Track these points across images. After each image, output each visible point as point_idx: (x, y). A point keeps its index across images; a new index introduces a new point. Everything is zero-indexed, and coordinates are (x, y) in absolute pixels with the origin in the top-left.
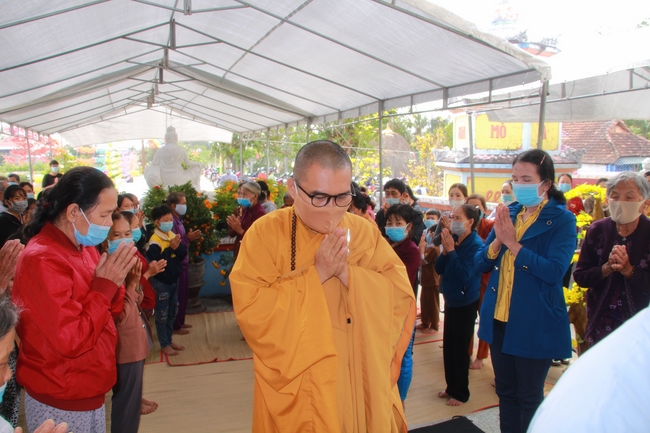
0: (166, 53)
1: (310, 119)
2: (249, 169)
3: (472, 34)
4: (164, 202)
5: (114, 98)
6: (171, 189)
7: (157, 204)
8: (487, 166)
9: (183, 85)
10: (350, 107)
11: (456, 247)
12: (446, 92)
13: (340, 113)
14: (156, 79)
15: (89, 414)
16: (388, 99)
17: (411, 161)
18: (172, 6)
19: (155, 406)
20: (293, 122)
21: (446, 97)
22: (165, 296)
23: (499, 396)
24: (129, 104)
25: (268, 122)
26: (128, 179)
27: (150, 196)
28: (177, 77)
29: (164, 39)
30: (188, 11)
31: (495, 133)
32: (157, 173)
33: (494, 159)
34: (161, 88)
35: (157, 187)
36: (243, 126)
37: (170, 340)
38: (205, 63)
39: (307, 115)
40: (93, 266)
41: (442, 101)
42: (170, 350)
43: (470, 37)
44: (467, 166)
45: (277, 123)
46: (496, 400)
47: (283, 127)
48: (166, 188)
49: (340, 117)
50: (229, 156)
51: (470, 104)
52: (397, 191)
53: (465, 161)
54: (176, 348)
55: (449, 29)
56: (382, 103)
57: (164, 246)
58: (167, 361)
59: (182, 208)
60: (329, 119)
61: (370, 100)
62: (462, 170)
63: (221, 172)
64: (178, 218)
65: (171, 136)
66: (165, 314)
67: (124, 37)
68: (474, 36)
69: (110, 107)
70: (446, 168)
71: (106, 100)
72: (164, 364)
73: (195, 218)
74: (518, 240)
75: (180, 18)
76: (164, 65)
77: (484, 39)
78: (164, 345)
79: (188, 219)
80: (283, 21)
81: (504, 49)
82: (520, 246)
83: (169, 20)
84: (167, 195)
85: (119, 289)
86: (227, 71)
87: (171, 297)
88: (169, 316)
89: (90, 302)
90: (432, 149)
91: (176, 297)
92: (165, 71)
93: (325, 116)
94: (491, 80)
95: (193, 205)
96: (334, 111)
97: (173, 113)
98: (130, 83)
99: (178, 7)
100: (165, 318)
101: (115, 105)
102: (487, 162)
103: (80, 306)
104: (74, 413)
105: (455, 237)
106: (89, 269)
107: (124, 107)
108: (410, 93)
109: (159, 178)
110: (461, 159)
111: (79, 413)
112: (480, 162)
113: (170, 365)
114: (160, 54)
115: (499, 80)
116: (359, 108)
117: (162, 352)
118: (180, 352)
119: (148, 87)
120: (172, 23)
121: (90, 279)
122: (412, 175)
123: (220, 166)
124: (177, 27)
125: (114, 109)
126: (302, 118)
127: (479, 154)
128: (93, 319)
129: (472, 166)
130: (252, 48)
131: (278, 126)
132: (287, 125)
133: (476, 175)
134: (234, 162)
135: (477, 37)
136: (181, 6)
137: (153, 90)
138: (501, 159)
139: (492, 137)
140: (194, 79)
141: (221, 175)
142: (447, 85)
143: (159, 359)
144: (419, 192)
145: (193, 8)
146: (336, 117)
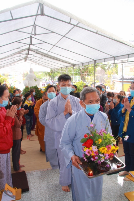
0: (30, 46)
1: (74, 65)
2: (56, 79)
3: (122, 41)
4: (29, 91)
5: (14, 59)
6: (31, 87)
7: (27, 92)
8: (128, 80)
9: (35, 55)
10: (86, 62)
11: (114, 107)
12: (115, 58)
13: (83, 64)
14: (27, 53)
15: (6, 154)
16: (97, 60)
17: (105, 78)
18: (31, 33)
19: (25, 152)
20: (69, 66)
21: (115, 59)
22: (29, 120)
23: (125, 153)
24: (19, 60)
25: (61, 66)
26: (19, 82)
27: (25, 89)
28: (33, 53)
29: (29, 42)
30: (35, 34)
31: (131, 70)
32: (27, 82)
33: (131, 78)
34: (28, 56)
35: (27, 87)
36: (54, 67)
37: (30, 133)
38: (41, 49)
39: (73, 64)
40: (5, 113)
41: (113, 61)
42: (30, 136)
43: (121, 42)
44: (122, 80)
45: (64, 66)
46: (124, 154)
47: (66, 68)
48: (29, 87)
49: (83, 65)
50: (50, 75)
51: (122, 62)
52: (99, 89)
53: (121, 79)
54: (32, 135)
55: (114, 40)
56: (95, 61)
57: (29, 105)
58: (29, 139)
59: (34, 93)
60: (79, 66)
61: (92, 60)
62: (120, 82)
63: (47, 81)
64: (33, 96)
65: (31, 71)
66: (29, 125)
67: (17, 42)
68: (122, 42)
69: (13, 61)
70: (115, 81)
71: (12, 60)
72: (28, 140)
73: (38, 96)
74: (131, 108)
75: (33, 36)
76: (29, 49)
77: (125, 43)
78: (28, 134)
79: (36, 97)
80: (64, 36)
81: (132, 46)
82: (131, 110)
83: (30, 36)
84: (30, 89)
85: (13, 119)
86: (49, 51)
87: (31, 120)
88: (30, 125)
89: (5, 123)
90: (112, 75)
91: (32, 120)
92: (29, 51)
93: (78, 65)
94: (128, 55)
95: (37, 92)
96: (81, 63)
97: (32, 63)
98: (19, 55)
99: (32, 33)
100: (29, 126)
101: (15, 61)
102: (128, 79)
103: (3, 124)
104: (2, 154)
105: (115, 104)
106: (4, 114)
107: (18, 61)
108: (104, 58)
109: (28, 84)
110: (120, 78)
111: (3, 154)
112: (126, 79)
113: (30, 140)
114: (28, 46)
115: (131, 55)
116: (89, 62)
117: (28, 136)
118: (33, 136)
119: (25, 56)
120: (31, 37)
121: (5, 117)
122: (106, 83)
123: (47, 79)
124: (32, 38)
125: (14, 62)
126: (71, 65)
127: (126, 77)
128: (7, 128)
129: (123, 80)
130: (55, 44)
131: (64, 67)
132: (67, 67)
133: (124, 83)
134: (51, 77)
135: (123, 42)
136: (33, 33)
137: (26, 56)
138: (133, 78)
139: (130, 71)
140: (38, 53)
141: (48, 81)
142: (115, 56)
143: (27, 138)
144: (107, 88)
145: (37, 34)
146: (82, 65)
